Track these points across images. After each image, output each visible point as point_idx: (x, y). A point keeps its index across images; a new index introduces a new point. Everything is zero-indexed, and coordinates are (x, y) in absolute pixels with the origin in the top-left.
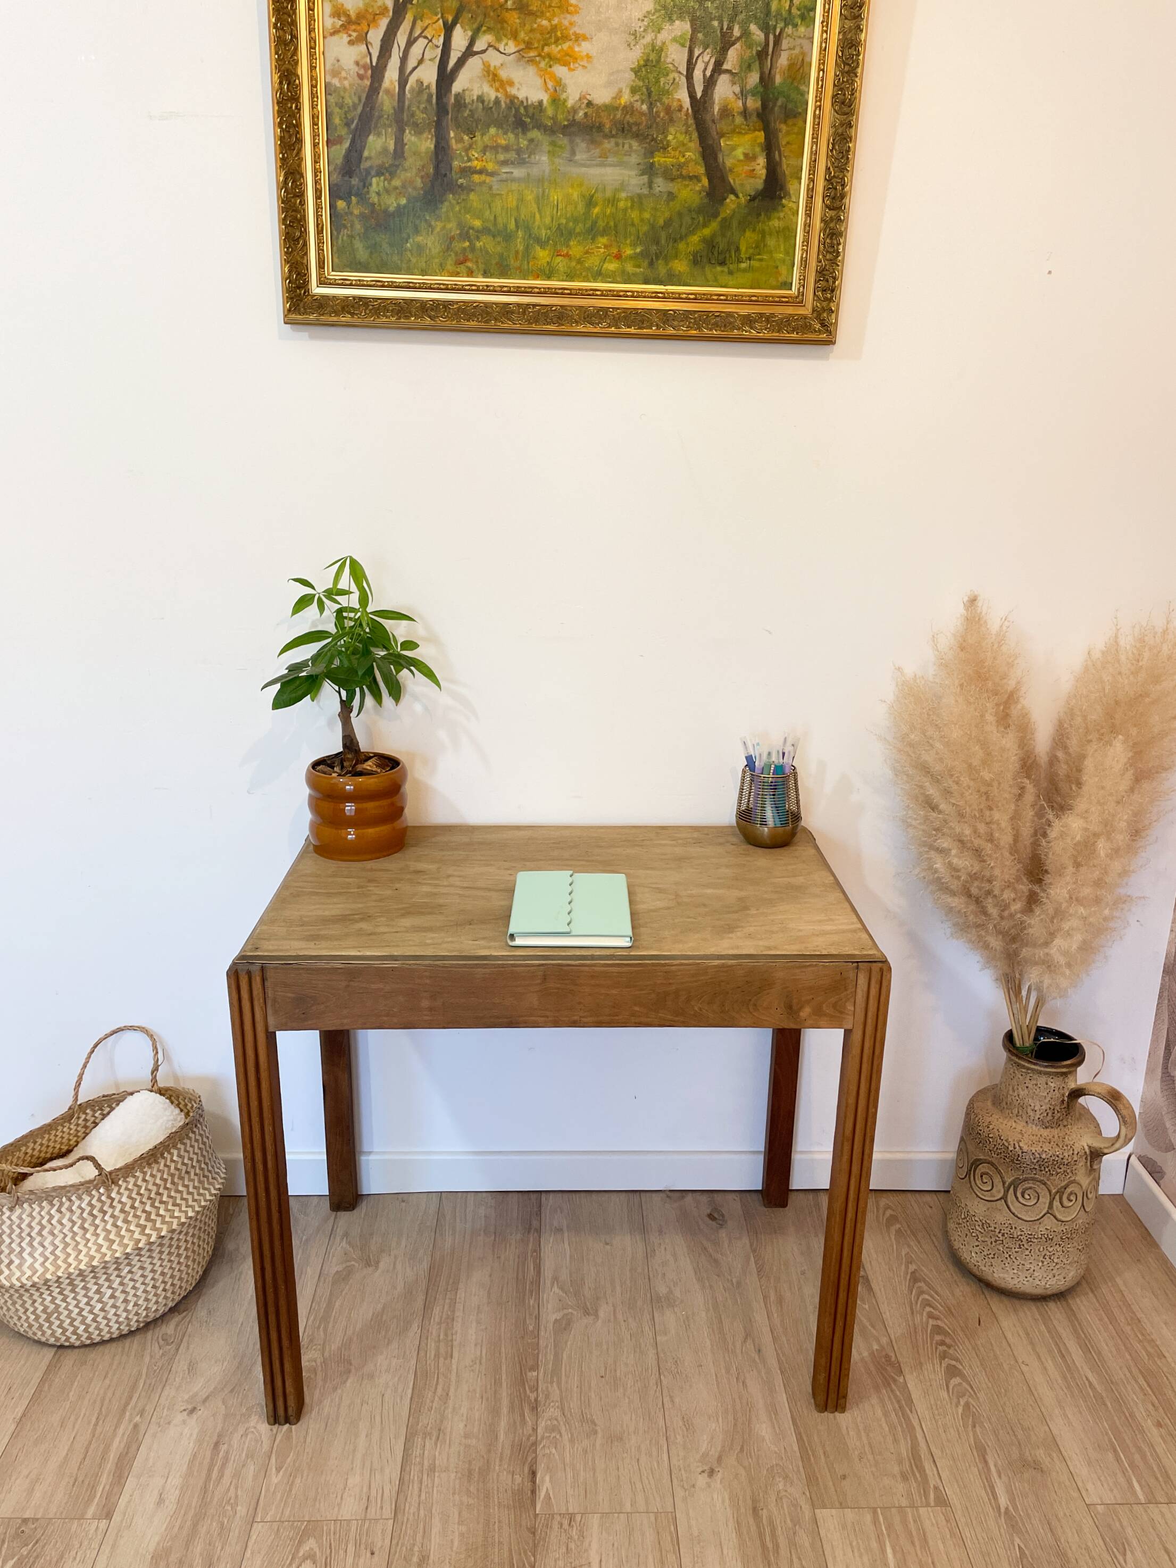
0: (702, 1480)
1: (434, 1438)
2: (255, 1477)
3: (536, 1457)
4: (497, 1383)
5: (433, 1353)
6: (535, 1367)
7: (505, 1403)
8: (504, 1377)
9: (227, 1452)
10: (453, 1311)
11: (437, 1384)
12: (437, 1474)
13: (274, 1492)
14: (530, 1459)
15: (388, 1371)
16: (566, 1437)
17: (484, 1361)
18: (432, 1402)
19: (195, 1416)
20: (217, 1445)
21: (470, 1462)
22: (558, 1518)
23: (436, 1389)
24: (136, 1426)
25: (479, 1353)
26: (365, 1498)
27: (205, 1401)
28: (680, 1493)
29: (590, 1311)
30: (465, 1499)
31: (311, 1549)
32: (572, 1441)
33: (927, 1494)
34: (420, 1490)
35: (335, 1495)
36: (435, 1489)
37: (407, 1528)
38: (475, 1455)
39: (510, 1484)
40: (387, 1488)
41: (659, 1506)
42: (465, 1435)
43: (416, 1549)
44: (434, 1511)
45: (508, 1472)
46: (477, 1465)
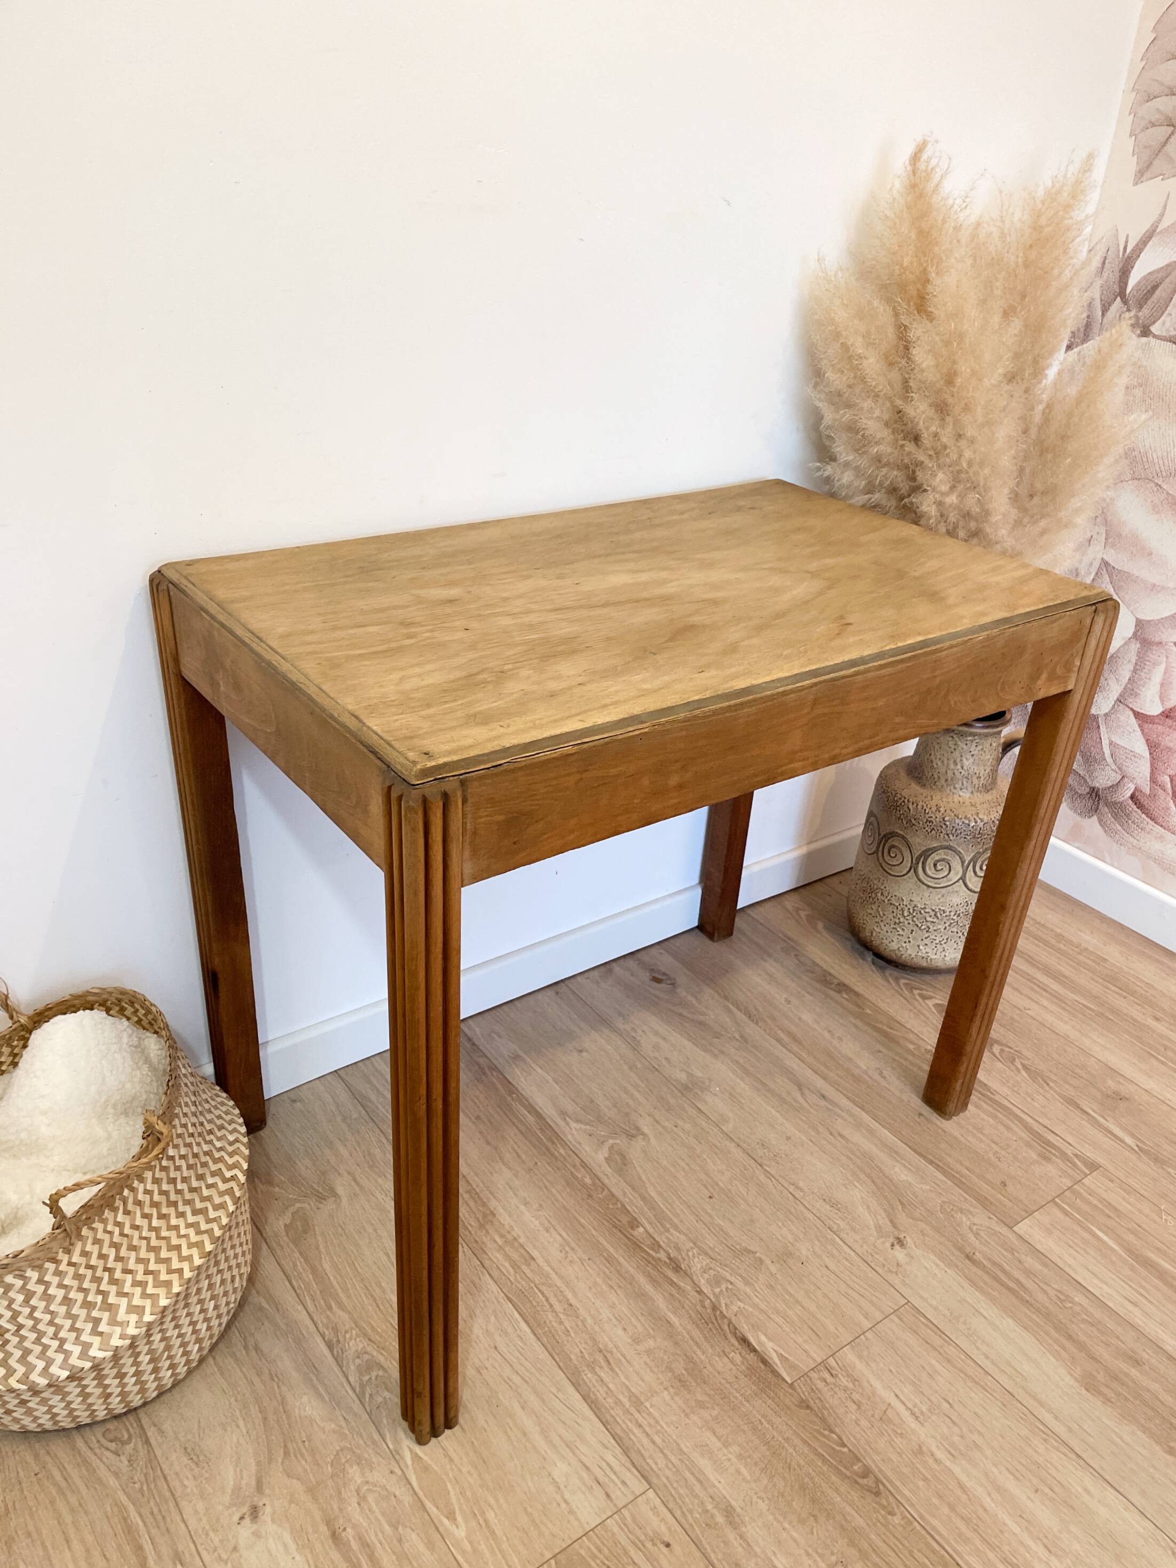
0: (899, 1254)
1: (603, 1364)
2: (430, 1546)
3: (730, 1323)
4: (610, 1260)
5: (507, 1264)
6: (634, 1223)
7: (642, 1279)
8: (611, 1250)
9: (359, 1537)
10: (484, 1204)
11: (547, 1300)
12: (648, 1405)
13: (475, 1551)
14: (726, 1327)
16: (739, 1284)
17: (573, 1244)
18: (561, 1323)
19: (266, 1516)
20: (335, 1536)
21: (671, 1370)
22: (812, 1374)
23: (551, 1306)
25: (558, 1238)
26: (595, 1486)
27: (259, 1487)
28: (897, 1282)
29: (633, 1133)
30: (705, 1414)
32: (747, 1283)
33: (1075, 1165)
34: (647, 1435)
35: (555, 1504)
36: (662, 1423)
37: (675, 1489)
38: (666, 1357)
39: (734, 1368)
40: (610, 1458)
41: (890, 1304)
42: (634, 1340)
43: (710, 1507)
44: (685, 1449)
45: (719, 1356)
46: (680, 1367)
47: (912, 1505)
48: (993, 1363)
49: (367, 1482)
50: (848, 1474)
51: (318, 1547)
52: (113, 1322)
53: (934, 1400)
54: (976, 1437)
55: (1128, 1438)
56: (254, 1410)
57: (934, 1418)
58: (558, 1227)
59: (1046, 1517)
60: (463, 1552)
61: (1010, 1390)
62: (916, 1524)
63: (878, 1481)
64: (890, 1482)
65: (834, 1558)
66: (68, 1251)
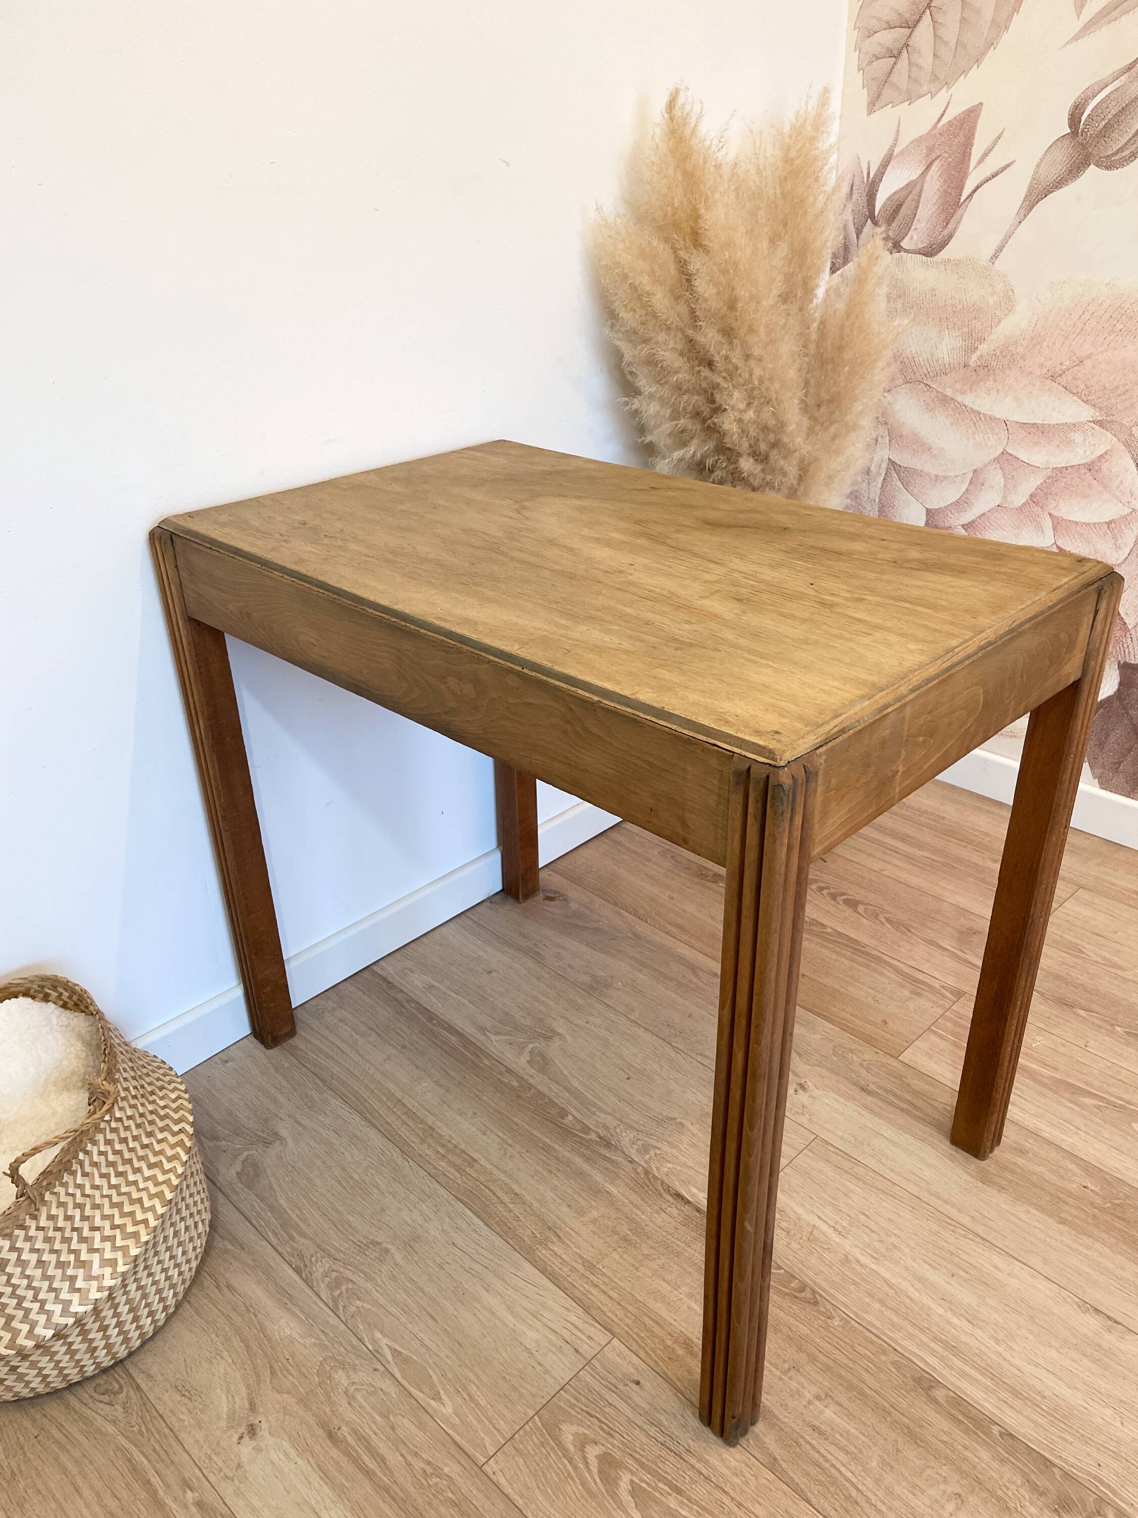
0: (804, 1098)
1: (554, 1239)
2: (422, 1426)
3: (663, 1183)
4: (546, 1149)
5: (452, 1170)
6: (563, 1113)
7: (578, 1160)
8: (546, 1140)
9: (355, 1432)
10: (422, 1122)
11: (494, 1194)
12: (600, 1266)
13: (463, 1422)
14: (660, 1188)
15: (427, 1219)
16: (665, 1147)
17: (510, 1141)
18: (510, 1211)
19: (263, 1431)
20: (331, 1436)
21: (617, 1233)
23: (498, 1198)
24: (199, 1504)
25: (495, 1138)
26: (564, 1345)
27: (253, 1408)
28: (804, 1121)
30: (653, 1265)
31: (575, 1435)
32: (673, 1146)
33: (943, 996)
34: (604, 1292)
35: (530, 1368)
36: (616, 1280)
37: (636, 1334)
38: (610, 1223)
39: (672, 1220)
40: (573, 1319)
41: (802, 1141)
42: (579, 1214)
43: (669, 1343)
44: (640, 1298)
45: (657, 1213)
46: (624, 1229)
47: (846, 1306)
48: (898, 1174)
49: (354, 1383)
50: (787, 1291)
51: (317, 1448)
52: (89, 1278)
53: (852, 1215)
54: (894, 1240)
55: (1022, 1216)
56: (236, 1342)
57: (854, 1230)
58: (493, 1129)
59: (965, 1296)
60: (453, 1426)
61: (916, 1194)
62: (853, 1322)
63: (814, 1292)
64: (825, 1291)
65: (786, 1366)
66: (35, 1217)
